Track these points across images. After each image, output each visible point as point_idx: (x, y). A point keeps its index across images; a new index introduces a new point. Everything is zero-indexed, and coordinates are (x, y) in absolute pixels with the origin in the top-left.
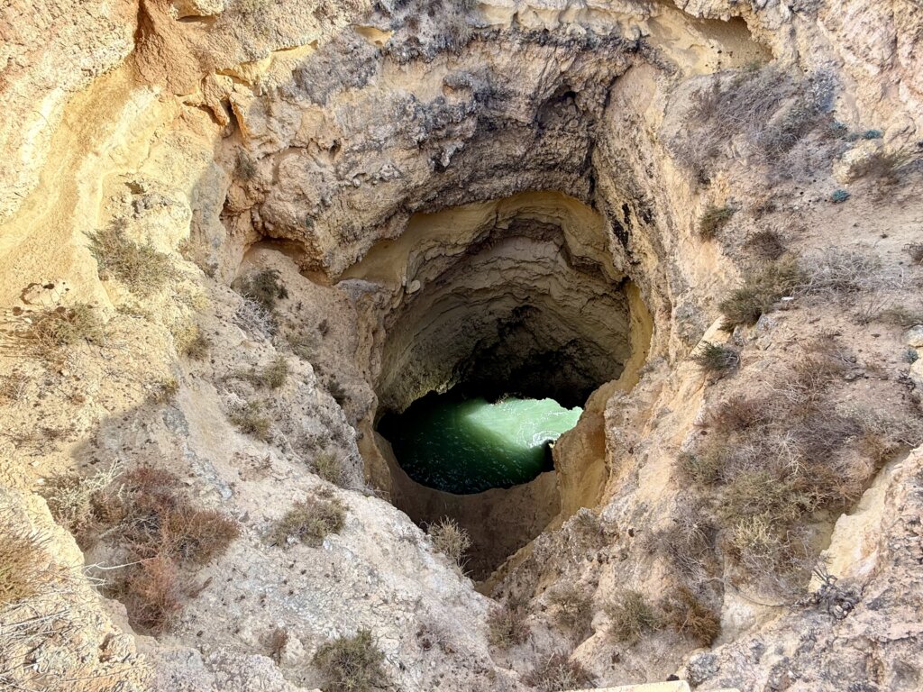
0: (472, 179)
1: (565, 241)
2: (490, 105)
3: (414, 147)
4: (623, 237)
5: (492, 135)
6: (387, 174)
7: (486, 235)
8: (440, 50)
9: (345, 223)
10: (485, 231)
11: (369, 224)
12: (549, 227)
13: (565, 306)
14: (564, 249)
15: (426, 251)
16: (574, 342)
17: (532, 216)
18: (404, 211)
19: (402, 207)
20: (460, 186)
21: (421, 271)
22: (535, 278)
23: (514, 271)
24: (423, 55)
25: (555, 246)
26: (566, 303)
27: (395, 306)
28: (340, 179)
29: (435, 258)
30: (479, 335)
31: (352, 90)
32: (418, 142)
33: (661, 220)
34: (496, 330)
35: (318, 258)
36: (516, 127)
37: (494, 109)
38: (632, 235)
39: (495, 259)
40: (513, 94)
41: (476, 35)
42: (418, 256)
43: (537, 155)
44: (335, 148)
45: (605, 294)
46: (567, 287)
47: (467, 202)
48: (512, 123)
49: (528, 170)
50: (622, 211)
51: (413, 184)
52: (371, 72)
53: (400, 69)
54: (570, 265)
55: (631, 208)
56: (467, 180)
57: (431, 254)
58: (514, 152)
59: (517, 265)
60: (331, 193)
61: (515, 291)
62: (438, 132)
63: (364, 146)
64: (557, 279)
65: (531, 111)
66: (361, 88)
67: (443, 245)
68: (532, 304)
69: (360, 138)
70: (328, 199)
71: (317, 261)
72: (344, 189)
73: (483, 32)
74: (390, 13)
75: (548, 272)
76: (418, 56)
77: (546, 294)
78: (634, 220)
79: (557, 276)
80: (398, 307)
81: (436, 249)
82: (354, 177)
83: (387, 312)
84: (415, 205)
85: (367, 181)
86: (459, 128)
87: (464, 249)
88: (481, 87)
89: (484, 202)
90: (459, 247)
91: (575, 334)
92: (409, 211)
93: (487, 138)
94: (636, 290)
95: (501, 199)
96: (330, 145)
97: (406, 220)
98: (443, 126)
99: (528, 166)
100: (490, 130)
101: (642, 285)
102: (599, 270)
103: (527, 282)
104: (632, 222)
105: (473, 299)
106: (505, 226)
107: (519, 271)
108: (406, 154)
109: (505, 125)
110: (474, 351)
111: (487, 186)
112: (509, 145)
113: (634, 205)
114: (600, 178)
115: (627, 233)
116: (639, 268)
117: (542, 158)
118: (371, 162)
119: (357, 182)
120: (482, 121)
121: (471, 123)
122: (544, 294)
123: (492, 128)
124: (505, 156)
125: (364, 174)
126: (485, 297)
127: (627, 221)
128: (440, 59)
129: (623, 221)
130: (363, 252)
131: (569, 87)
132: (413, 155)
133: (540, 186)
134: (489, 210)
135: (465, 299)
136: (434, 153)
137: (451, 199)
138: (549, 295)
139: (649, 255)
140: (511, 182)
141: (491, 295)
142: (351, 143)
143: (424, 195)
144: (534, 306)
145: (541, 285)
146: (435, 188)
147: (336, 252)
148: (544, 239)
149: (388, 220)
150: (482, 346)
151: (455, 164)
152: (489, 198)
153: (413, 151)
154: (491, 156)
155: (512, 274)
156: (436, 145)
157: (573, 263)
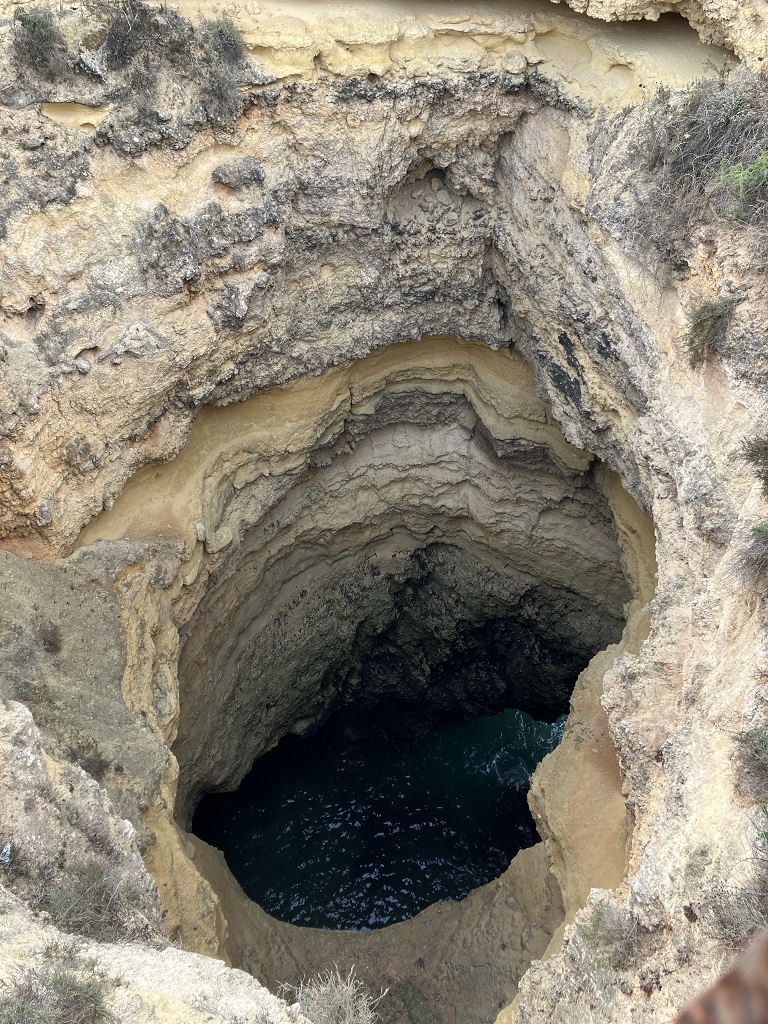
0: (294, 335)
1: (479, 420)
2: (302, 206)
3: (179, 291)
4: (571, 390)
5: (315, 257)
6: (137, 344)
7: (337, 429)
8: (198, 127)
9: (72, 441)
10: (334, 423)
11: (117, 436)
12: (446, 399)
13: (503, 531)
14: (479, 433)
15: (234, 472)
16: (530, 595)
17: (412, 386)
18: (180, 405)
19: (176, 398)
20: (275, 349)
21: (229, 509)
22: (441, 491)
23: (399, 485)
24: (170, 137)
25: (462, 432)
26: (503, 526)
27: (189, 580)
28: (51, 363)
29: (252, 483)
30: (360, 612)
31: (52, 208)
32: (185, 280)
33: (625, 347)
34: (387, 598)
35: (27, 511)
36: (353, 236)
37: (311, 213)
38: (584, 383)
39: (363, 470)
40: (337, 185)
41: (257, 97)
42: (220, 484)
43: (398, 280)
44: (35, 309)
45: (567, 498)
46: (497, 498)
47: (294, 377)
48: (346, 232)
49: (389, 307)
50: (561, 347)
51: (186, 354)
52: (81, 176)
53: (133, 165)
54: (494, 457)
55: (573, 339)
56: (285, 337)
57: (243, 477)
58: (358, 280)
59: (403, 475)
60: (36, 391)
61: (409, 520)
62: (217, 261)
63: (87, 301)
64: (477, 486)
65: (374, 208)
66: (66, 203)
67: (265, 458)
68: (444, 540)
69: (77, 290)
70: (32, 401)
71: (26, 516)
72: (61, 380)
73: (267, 89)
74: (99, 76)
75: (459, 477)
76: (161, 140)
77: (463, 517)
78: (583, 359)
79: (476, 481)
80: (196, 582)
81: (252, 467)
82: (76, 357)
83: (175, 592)
84: (198, 392)
85: (101, 361)
86: (253, 249)
87: (301, 460)
88: (281, 180)
89: (323, 373)
90: (293, 458)
91: (529, 580)
92: (190, 404)
93: (308, 262)
94: (616, 477)
95: (351, 364)
96: (24, 306)
97: (186, 421)
98: (225, 249)
99: (388, 301)
100: (311, 249)
101: (622, 466)
102: (546, 456)
103: (426, 501)
104: (581, 362)
105: (335, 549)
106: (368, 409)
107: (407, 485)
108: (165, 304)
109: (334, 236)
110: (355, 643)
111: (322, 343)
112: (349, 269)
113: (576, 333)
114: (513, 299)
115: (576, 382)
116: (611, 438)
117: (408, 282)
118: (105, 326)
119: (83, 364)
120: (292, 236)
121: (274, 239)
122: (460, 518)
123: (313, 245)
124: (344, 288)
125: (95, 349)
126: (359, 541)
127: (573, 362)
128: (200, 141)
129: (564, 363)
130: (112, 489)
131: (430, 161)
132: (181, 305)
133: (415, 331)
134: (335, 384)
135: (322, 550)
136: (216, 298)
137: (262, 374)
138: (469, 518)
139: (622, 412)
140: (364, 331)
141: (368, 535)
142: (63, 299)
143: (212, 372)
144: (449, 541)
145: (450, 502)
146: (231, 358)
147: (62, 496)
148: (441, 421)
149: (152, 425)
150: (369, 631)
151: (258, 312)
152: (331, 365)
153: (178, 297)
154: (321, 290)
155: (396, 492)
156: (219, 284)
157: (500, 454)
